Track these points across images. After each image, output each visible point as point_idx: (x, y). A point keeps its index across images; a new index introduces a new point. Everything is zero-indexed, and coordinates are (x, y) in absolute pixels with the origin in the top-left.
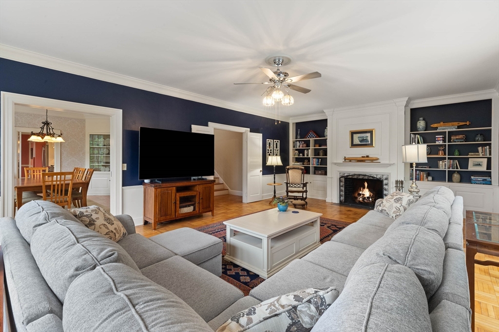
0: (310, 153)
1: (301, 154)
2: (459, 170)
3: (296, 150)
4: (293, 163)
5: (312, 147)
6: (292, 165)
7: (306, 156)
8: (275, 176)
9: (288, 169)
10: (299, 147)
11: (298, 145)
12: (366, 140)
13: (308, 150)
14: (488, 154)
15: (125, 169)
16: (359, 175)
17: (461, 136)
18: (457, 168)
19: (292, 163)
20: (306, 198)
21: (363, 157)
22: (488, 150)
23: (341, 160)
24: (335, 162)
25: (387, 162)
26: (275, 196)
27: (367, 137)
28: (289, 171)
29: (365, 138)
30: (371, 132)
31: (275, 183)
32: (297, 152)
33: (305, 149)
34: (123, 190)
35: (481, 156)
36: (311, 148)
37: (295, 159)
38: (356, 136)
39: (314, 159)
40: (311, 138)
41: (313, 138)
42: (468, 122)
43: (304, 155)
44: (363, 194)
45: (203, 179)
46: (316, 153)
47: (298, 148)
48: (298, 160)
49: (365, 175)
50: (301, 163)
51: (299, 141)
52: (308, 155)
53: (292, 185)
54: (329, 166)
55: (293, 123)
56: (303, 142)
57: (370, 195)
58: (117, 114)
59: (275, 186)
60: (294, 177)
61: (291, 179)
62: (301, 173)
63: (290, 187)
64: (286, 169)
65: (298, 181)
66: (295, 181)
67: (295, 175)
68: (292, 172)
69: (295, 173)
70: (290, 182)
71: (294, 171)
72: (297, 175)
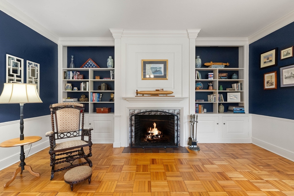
0: (89, 87)
1: (75, 88)
2: (224, 102)
3: (69, 82)
4: (64, 100)
5: (91, 79)
6: (62, 102)
7: (82, 90)
9: (56, 109)
10: (73, 78)
11: (71, 75)
12: (160, 71)
13: (85, 82)
14: (240, 90)
16: (151, 111)
17: (225, 74)
18: (222, 101)
19: (62, 99)
20: (90, 155)
21: (157, 90)
22: (240, 86)
23: (133, 95)
24: (124, 96)
25: (180, 96)
27: (161, 68)
28: (58, 112)
29: (158, 70)
30: (165, 63)
31: (22, 138)
32: (70, 85)
33: (81, 82)
35: (236, 91)
36: (89, 80)
37: (66, 94)
38: (148, 66)
39: (94, 94)
40: (89, 67)
41: (92, 67)
42: (228, 63)
43: (79, 89)
44: (152, 133)
46: (97, 86)
47: (71, 79)
48: (70, 95)
49: (157, 111)
50: (76, 99)
51: (73, 71)
52: (85, 89)
53: (62, 136)
54: (116, 102)
55: (64, 46)
56: (79, 73)
57: (159, 133)
59: (22, 147)
60: (66, 120)
61: (61, 125)
62: (78, 113)
63: (58, 139)
64: (52, 108)
65: (74, 127)
66: (69, 127)
67: (69, 118)
68: (63, 113)
69: (69, 113)
70: (59, 131)
71: (66, 111)
72: (71, 118)
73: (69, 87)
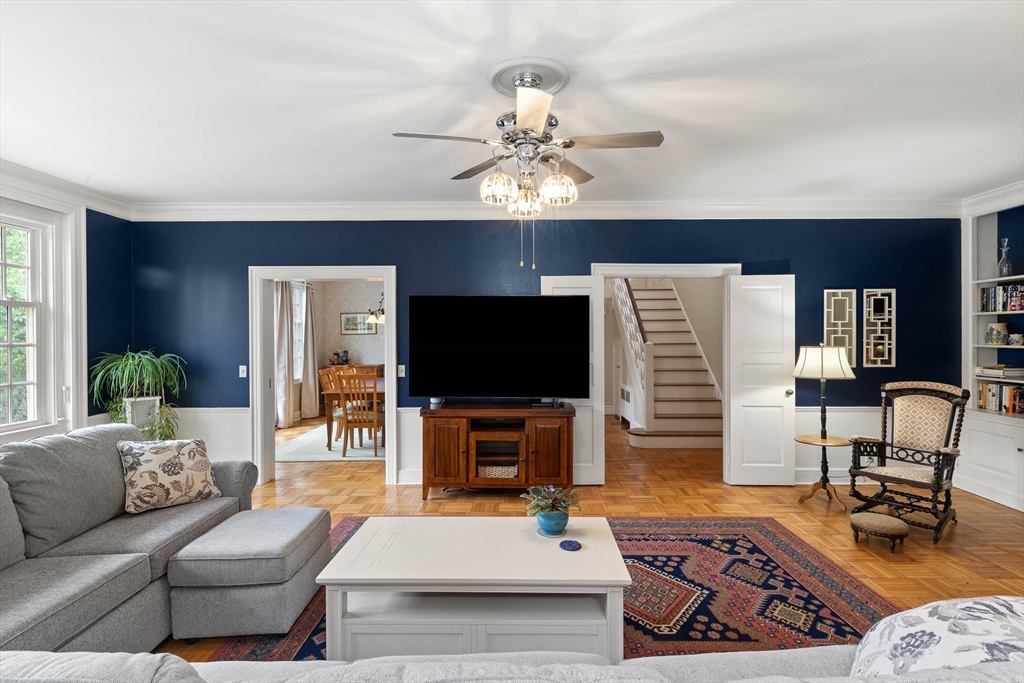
1: (1015, 337)
4: (979, 371)
8: (824, 412)
9: (894, 394)
10: (1005, 307)
11: (1000, 299)
15: (402, 374)
19: (971, 368)
26: (825, 480)
28: (898, 402)
31: (824, 435)
32: (999, 326)
34: (398, 413)
37: (994, 354)
45: (562, 405)
47: (1000, 311)
51: (1005, 286)
53: (902, 454)
55: (981, 218)
58: (387, 275)
59: (824, 448)
60: (913, 422)
61: (900, 431)
62: (948, 410)
63: (892, 458)
64: (884, 391)
65: (931, 441)
66: (919, 439)
67: (921, 418)
68: (909, 406)
69: (922, 408)
70: (895, 441)
71: (916, 401)
72: (927, 419)
73: (995, 332)
